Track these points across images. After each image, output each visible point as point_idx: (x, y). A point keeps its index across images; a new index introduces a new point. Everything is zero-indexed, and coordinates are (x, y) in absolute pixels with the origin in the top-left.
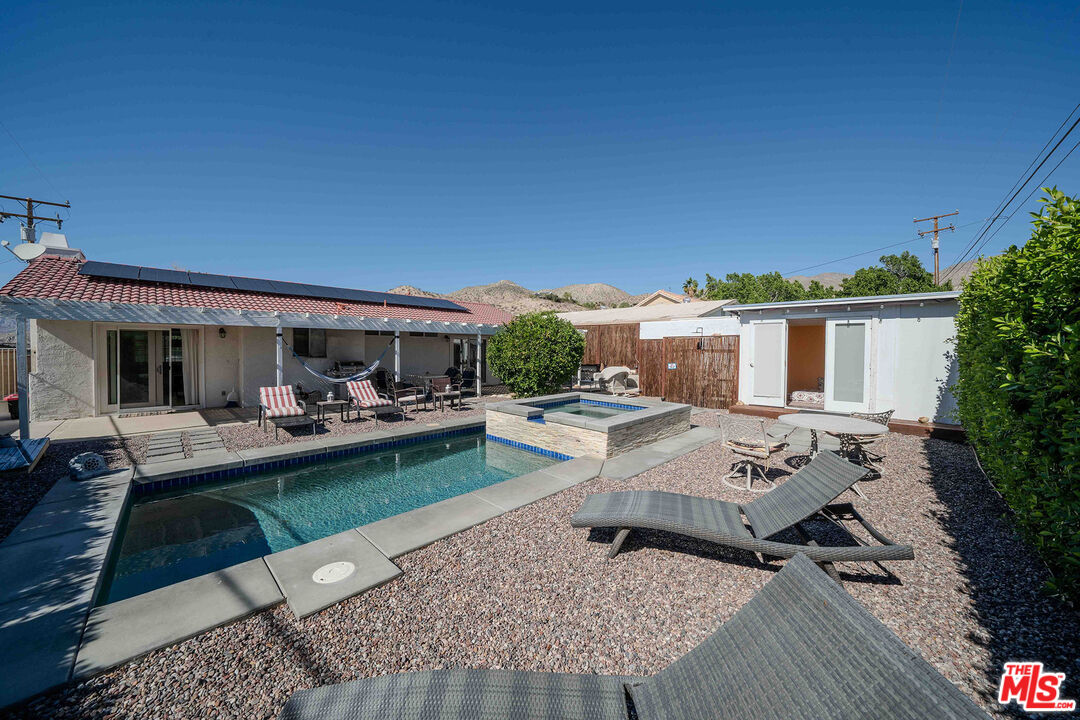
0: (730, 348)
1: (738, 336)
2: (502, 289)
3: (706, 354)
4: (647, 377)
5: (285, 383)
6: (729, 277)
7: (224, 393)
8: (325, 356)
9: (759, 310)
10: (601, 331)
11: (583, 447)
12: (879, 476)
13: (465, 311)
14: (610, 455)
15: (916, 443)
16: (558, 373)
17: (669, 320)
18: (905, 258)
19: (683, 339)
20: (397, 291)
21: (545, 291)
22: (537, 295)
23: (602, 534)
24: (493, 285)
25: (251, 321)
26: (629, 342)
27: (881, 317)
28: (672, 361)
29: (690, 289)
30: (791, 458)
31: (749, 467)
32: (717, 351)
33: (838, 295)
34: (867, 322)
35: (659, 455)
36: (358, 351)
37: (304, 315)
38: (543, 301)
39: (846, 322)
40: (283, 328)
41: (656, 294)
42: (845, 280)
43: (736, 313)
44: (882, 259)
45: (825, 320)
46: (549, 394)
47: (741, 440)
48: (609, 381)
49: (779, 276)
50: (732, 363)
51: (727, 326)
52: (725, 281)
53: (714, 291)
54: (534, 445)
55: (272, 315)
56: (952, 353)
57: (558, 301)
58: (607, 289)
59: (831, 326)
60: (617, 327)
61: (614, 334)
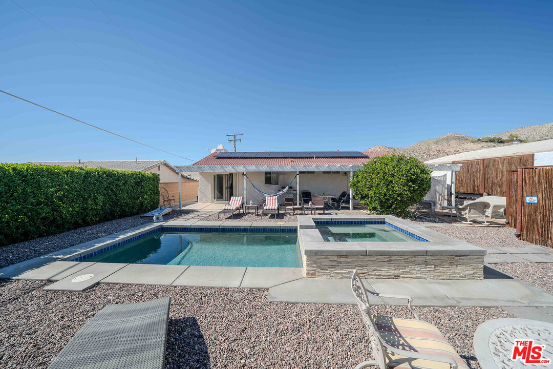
2: (447, 139)
8: (278, 184)
10: (485, 164)
13: (366, 157)
21: (489, 136)
22: (479, 140)
28: (532, 194)
60: (504, 160)
61: (500, 166)
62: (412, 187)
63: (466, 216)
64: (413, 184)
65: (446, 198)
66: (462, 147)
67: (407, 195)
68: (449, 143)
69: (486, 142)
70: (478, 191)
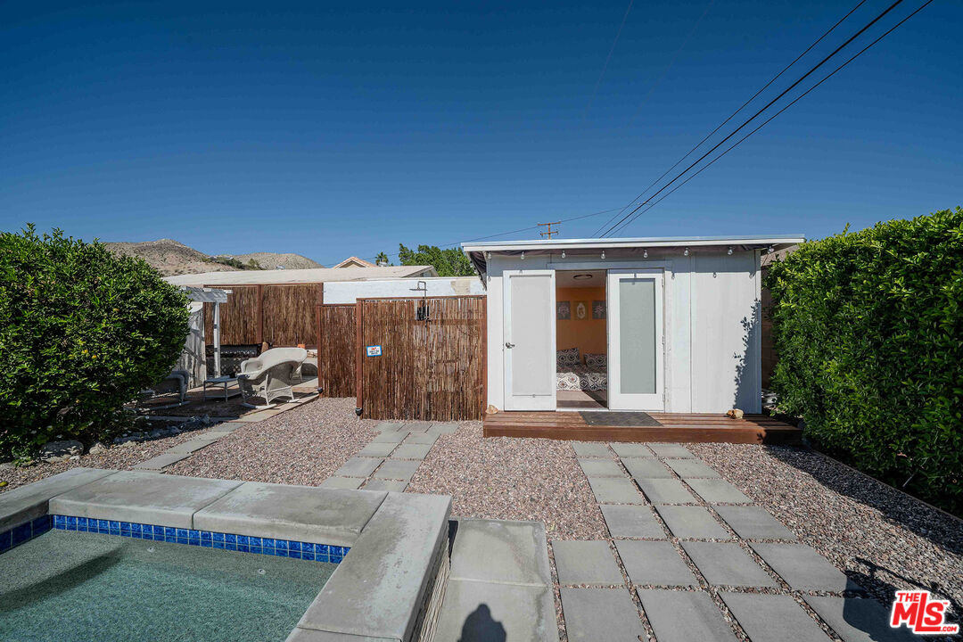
0: (473, 318)
1: (485, 299)
2: (162, 249)
3: (433, 327)
4: (332, 366)
6: (421, 248)
10: (263, 294)
17: (364, 281)
19: (393, 303)
21: (226, 256)
22: (212, 259)
26: (308, 309)
27: (673, 270)
28: (374, 343)
32: (450, 322)
34: (658, 277)
39: (631, 276)
41: (349, 260)
45: (605, 273)
52: (416, 251)
56: (749, 319)
57: (241, 267)
59: (614, 281)
60: (289, 288)
61: (284, 297)
62: (141, 343)
63: (263, 394)
64: (145, 336)
65: (204, 359)
66: (188, 265)
67: (123, 371)
68: (165, 256)
69: (223, 264)
70: (253, 339)
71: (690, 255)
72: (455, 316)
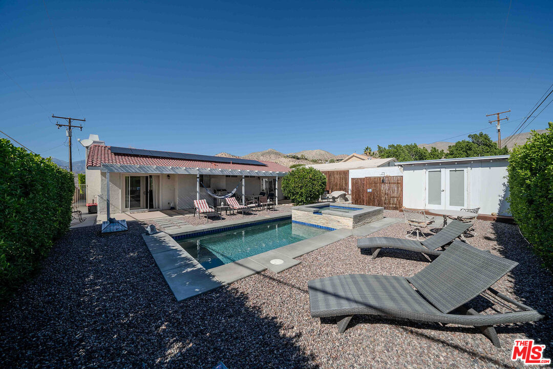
0: (399, 182)
1: (402, 176)
2: (269, 153)
3: (386, 184)
5: (201, 198)
6: (390, 146)
7: (169, 203)
8: (210, 187)
9: (412, 164)
10: (330, 174)
11: (341, 224)
12: (473, 236)
13: (264, 166)
14: (354, 227)
15: (488, 224)
16: (315, 194)
17: (364, 168)
18: (481, 135)
19: (375, 178)
20: (219, 155)
22: (287, 156)
23: (366, 251)
24: (265, 151)
25: (188, 171)
26: (344, 179)
27: (471, 167)
28: (370, 188)
29: (368, 152)
30: (433, 229)
31: (417, 231)
32: (392, 183)
33: (447, 156)
34: (465, 169)
35: (374, 228)
36: (223, 184)
37: (208, 169)
38: (290, 159)
39: (454, 169)
40: (200, 175)
41: (351, 155)
42: (450, 147)
43: (401, 166)
44: (469, 136)
46: (310, 204)
47: (414, 220)
48: (337, 198)
49: (416, 146)
50: (400, 189)
51: (394, 171)
52: (387, 148)
53: (382, 153)
54: (316, 224)
55: (197, 169)
56: (506, 183)
57: (298, 159)
58: (323, 152)
60: (338, 172)
61: (336, 175)
66: (279, 159)
70: (326, 189)
71: (457, 164)
72: (393, 181)
